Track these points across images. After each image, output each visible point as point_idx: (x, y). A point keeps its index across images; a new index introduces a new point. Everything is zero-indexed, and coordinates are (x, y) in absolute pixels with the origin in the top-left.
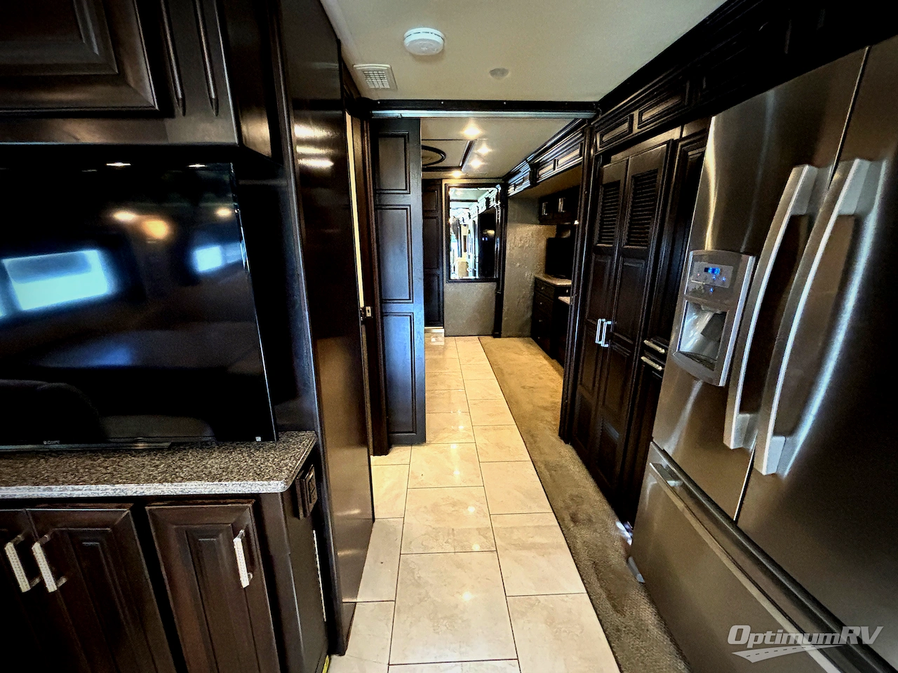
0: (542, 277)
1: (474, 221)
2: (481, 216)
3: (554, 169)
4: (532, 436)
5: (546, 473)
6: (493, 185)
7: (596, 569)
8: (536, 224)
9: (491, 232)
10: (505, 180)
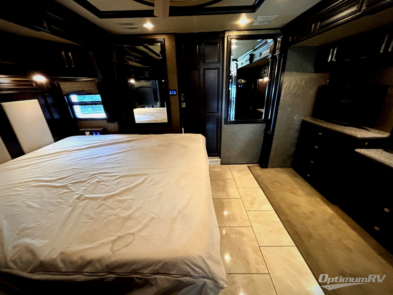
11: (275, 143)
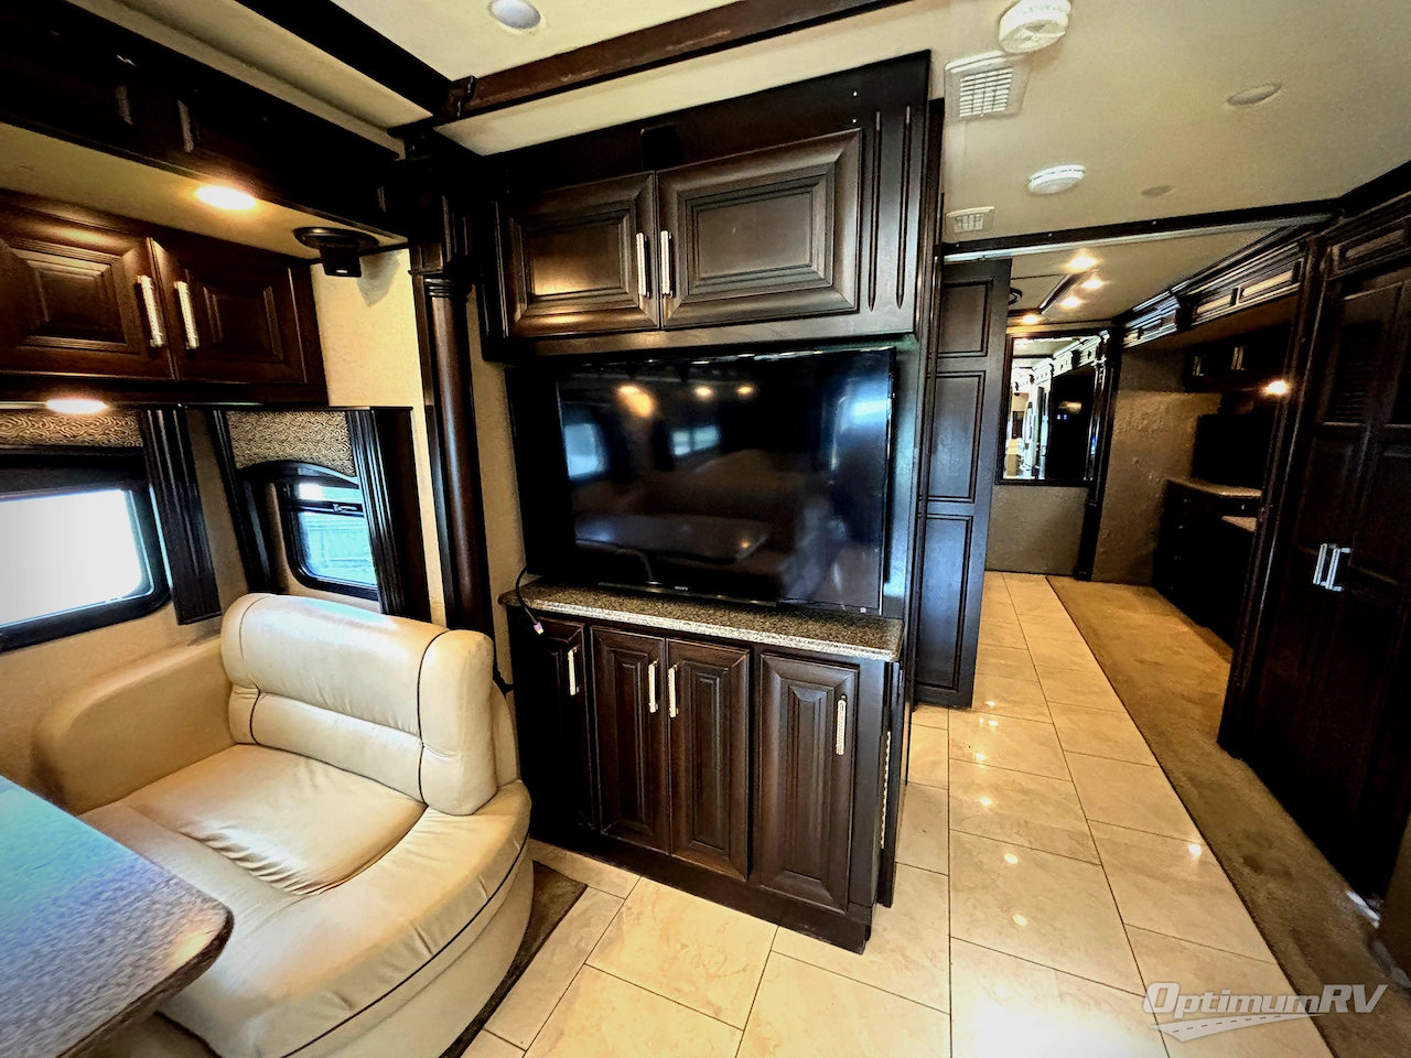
0: (1181, 480)
1: (1041, 389)
2: (1057, 382)
3: (1233, 302)
4: (1162, 734)
5: (1192, 792)
6: (1095, 332)
7: (1298, 941)
8: (1178, 390)
9: (1075, 406)
10: (1118, 324)
11: (1104, 523)
